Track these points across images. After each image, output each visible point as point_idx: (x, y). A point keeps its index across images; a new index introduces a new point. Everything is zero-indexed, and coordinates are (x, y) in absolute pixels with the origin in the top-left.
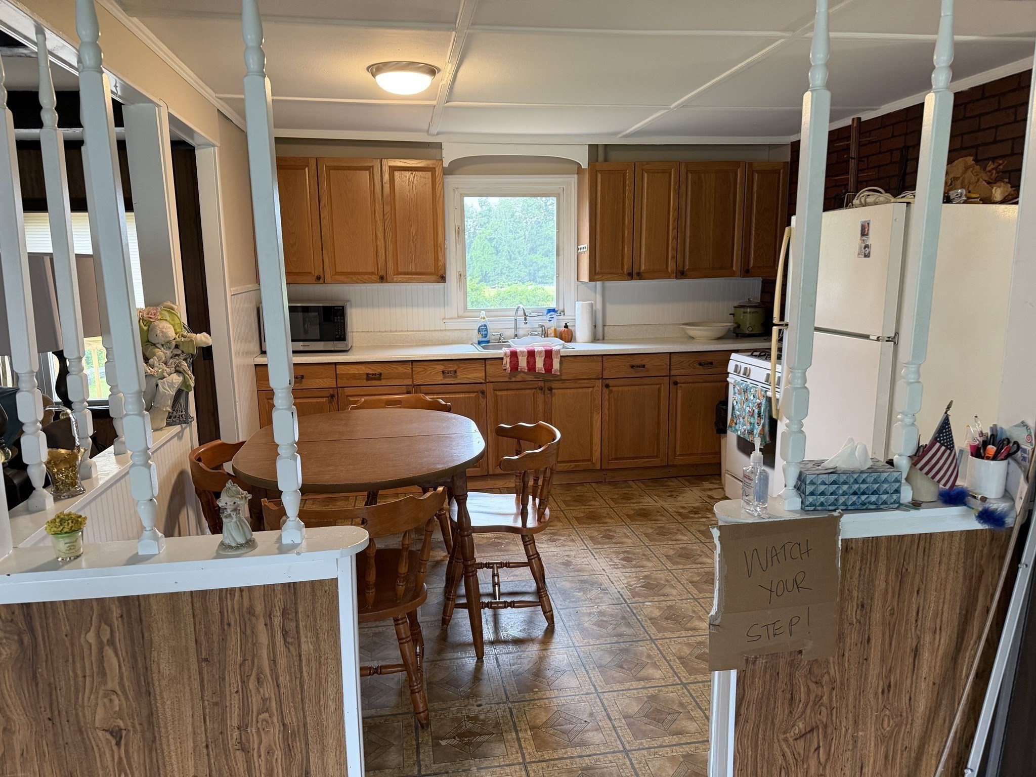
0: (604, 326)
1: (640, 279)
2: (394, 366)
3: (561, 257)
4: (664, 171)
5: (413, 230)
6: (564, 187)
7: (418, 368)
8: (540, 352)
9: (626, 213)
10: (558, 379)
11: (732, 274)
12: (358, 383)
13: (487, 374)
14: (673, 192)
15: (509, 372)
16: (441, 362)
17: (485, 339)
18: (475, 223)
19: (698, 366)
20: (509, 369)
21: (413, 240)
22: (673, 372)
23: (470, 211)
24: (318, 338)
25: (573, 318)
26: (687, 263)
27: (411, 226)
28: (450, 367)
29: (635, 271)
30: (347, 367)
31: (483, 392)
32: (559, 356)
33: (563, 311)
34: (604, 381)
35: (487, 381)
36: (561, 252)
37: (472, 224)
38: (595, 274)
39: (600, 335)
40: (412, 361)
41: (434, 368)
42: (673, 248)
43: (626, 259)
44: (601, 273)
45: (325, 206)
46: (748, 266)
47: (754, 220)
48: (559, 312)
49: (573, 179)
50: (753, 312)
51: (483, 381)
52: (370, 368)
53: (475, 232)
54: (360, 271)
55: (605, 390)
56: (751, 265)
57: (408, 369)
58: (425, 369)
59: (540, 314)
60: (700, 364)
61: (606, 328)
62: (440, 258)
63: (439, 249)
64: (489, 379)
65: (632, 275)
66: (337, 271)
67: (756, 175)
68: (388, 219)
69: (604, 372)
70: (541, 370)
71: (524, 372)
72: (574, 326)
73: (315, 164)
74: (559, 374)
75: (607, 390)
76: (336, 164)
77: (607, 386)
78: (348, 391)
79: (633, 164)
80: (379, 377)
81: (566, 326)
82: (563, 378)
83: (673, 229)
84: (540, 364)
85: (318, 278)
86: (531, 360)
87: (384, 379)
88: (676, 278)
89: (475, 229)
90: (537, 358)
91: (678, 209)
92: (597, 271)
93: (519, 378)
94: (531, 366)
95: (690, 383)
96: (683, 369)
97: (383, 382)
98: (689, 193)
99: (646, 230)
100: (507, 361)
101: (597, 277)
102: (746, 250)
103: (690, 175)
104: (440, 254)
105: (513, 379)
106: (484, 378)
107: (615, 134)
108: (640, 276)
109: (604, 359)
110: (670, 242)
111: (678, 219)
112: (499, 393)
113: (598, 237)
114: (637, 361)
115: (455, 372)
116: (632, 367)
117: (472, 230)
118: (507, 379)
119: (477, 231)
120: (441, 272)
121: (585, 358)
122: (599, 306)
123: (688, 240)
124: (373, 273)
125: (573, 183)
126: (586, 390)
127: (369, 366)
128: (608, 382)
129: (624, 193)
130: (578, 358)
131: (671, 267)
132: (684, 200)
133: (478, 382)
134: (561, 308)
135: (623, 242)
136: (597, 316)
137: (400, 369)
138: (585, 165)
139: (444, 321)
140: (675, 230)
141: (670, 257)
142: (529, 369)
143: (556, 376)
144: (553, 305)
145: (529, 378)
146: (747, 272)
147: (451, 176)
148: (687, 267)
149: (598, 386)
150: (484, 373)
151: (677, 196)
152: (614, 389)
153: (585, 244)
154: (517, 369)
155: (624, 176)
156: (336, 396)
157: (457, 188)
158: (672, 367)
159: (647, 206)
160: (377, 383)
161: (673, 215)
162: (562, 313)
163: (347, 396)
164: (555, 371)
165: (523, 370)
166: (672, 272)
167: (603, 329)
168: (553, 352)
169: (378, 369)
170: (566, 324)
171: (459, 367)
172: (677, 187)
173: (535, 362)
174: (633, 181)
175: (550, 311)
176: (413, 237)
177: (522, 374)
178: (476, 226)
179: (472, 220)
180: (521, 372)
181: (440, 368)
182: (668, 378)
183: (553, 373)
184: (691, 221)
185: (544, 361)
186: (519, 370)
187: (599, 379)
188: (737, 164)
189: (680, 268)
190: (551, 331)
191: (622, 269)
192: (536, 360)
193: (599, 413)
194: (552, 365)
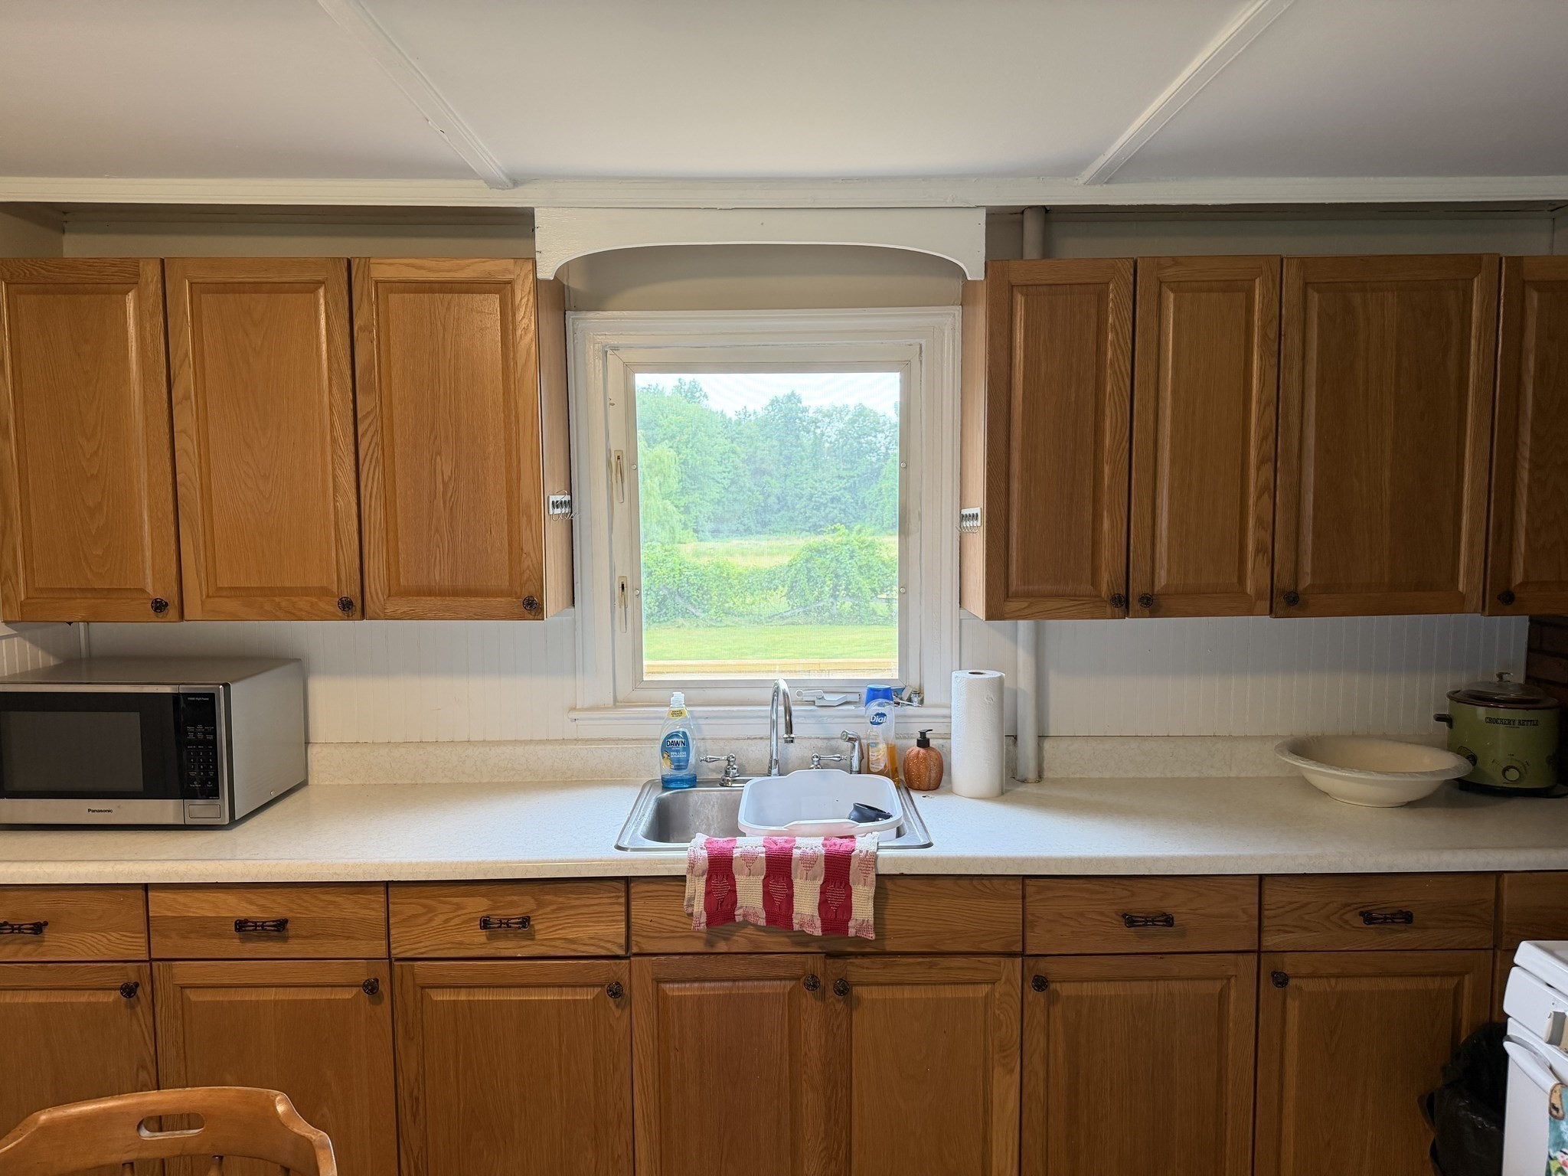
0: (1041, 737)
1: (1153, 614)
2: (332, 898)
3: (914, 539)
4: (1228, 287)
5: (445, 468)
6: (923, 342)
7: (404, 907)
8: (809, 861)
9: (1108, 412)
10: (869, 952)
11: (1457, 604)
12: (214, 947)
13: (634, 928)
14: (1260, 347)
15: (703, 926)
16: (483, 888)
17: (682, 774)
18: (888, 440)
19: (1359, 922)
20: (704, 919)
21: (444, 493)
22: (1270, 941)
23: (881, 421)
24: (139, 786)
25: (944, 711)
26: (1307, 567)
27: (439, 453)
28: (512, 904)
29: (1137, 588)
30: (181, 897)
31: (616, 991)
32: (872, 876)
33: (919, 692)
34: (1031, 962)
35: (635, 950)
36: (913, 525)
37: (883, 441)
38: (1007, 596)
39: (1029, 767)
40: (387, 884)
41: (459, 907)
42: (1259, 521)
43: (1106, 554)
44: (1027, 595)
45: (187, 398)
46: (1509, 580)
47: (1526, 437)
48: (905, 695)
49: (949, 319)
50: (1522, 723)
51: (622, 952)
52: (252, 903)
53: (887, 454)
54: (287, 584)
55: (1032, 994)
56: (1518, 577)
57: (372, 909)
58: (430, 909)
59: (850, 698)
60: (1368, 918)
61: (1047, 745)
62: (527, 547)
63: (524, 520)
64: (640, 944)
65: (1122, 604)
66: (220, 585)
67: (1534, 298)
68: (369, 434)
69: (1029, 934)
70: (812, 924)
71: (755, 925)
72: (947, 737)
73: (157, 278)
74: (872, 936)
75: (1041, 996)
76: (219, 277)
77: (1041, 983)
78: (184, 972)
79: (1129, 266)
80: (280, 927)
81: (923, 742)
82: (890, 946)
83: (1261, 463)
84: (806, 903)
85: (159, 606)
86: (778, 887)
87: (297, 936)
88: (1272, 612)
89: (887, 448)
90: (799, 884)
91: (1277, 402)
92: (1013, 588)
93: (739, 943)
94: (779, 907)
95: (1328, 976)
96: (1306, 929)
97: (293, 948)
98: (1313, 354)
99: (1173, 461)
100: (697, 888)
101: (1013, 605)
102: (1500, 530)
103: (1314, 297)
104: (526, 535)
105: (722, 947)
106: (623, 941)
107: (1069, 169)
108: (1151, 605)
109: (1030, 890)
110: (1251, 502)
111: (1275, 431)
112: (672, 989)
113: (1016, 486)
114: (1145, 902)
115: (525, 921)
116: (1130, 921)
117: (883, 449)
118: (699, 946)
119: (890, 452)
120: (529, 590)
121: (965, 883)
122: (1025, 682)
123: (1309, 499)
124: (324, 592)
125: (947, 332)
126: (968, 992)
127: (251, 895)
128: (1045, 967)
129: (1100, 351)
130: (938, 882)
131: (1255, 578)
132: (1296, 373)
133: (604, 953)
134: (913, 682)
135: (1096, 500)
136: (1020, 712)
137: (349, 907)
138: (974, 269)
139: (574, 715)
140: (1269, 466)
141: (1251, 547)
142: (771, 919)
143: (859, 940)
144: (888, 673)
145: (775, 942)
146: (1504, 600)
147: (591, 314)
148: (1306, 581)
149: (1008, 981)
150: (623, 925)
151: (1274, 361)
152: (1066, 990)
153: (977, 506)
154: (732, 918)
155: (1101, 298)
156: (148, 989)
157: (615, 348)
158: (1265, 922)
159: (1174, 392)
160: (273, 948)
161: (1259, 420)
162: (916, 699)
163: (183, 987)
164: (861, 927)
165: (752, 919)
166: (1259, 595)
167: (1040, 749)
168: (854, 864)
169: (276, 908)
170: (923, 734)
171: (540, 905)
172: (1272, 334)
173: (792, 896)
174: (1128, 314)
175: (875, 694)
176: (445, 485)
177: (749, 930)
178: (890, 443)
179: (883, 435)
180: (745, 923)
181: (478, 905)
182: (1253, 958)
183: (852, 932)
184: (1319, 439)
185: (822, 893)
186: (739, 919)
187: (1012, 955)
188: (1474, 262)
189: (1285, 581)
190: (879, 756)
191: (1095, 582)
192: (796, 890)
193: (1012, 1071)
194: (848, 908)
